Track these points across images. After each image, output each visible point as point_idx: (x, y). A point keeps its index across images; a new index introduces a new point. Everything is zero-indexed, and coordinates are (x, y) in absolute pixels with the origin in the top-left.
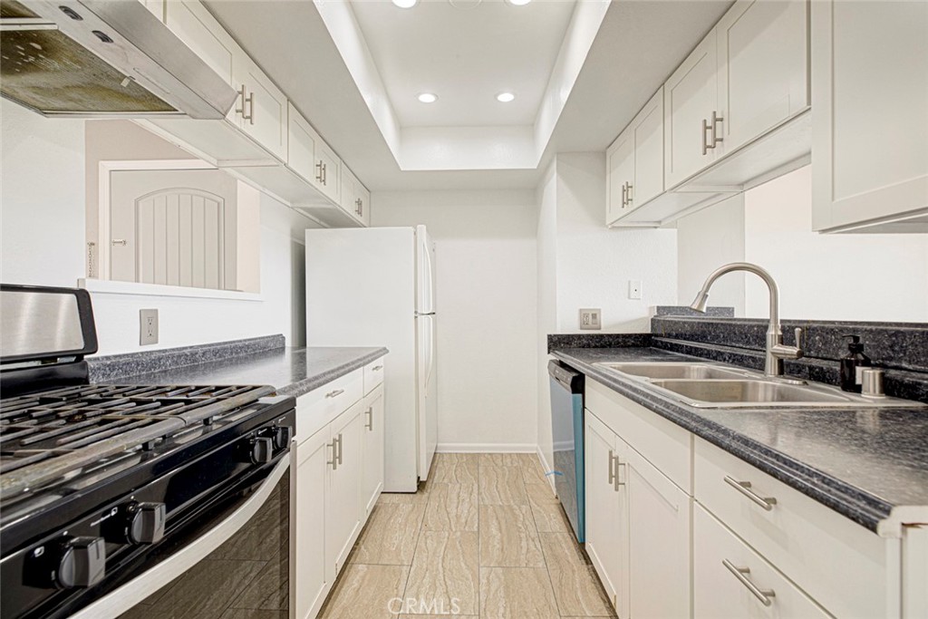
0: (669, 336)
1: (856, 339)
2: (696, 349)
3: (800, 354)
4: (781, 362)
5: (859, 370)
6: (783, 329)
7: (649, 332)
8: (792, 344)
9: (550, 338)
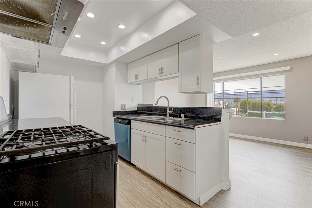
0: (143, 111)
1: (181, 110)
2: (150, 113)
3: (173, 113)
4: (169, 114)
5: (181, 114)
6: (170, 108)
7: (136, 110)
8: (171, 111)
9: (114, 112)
